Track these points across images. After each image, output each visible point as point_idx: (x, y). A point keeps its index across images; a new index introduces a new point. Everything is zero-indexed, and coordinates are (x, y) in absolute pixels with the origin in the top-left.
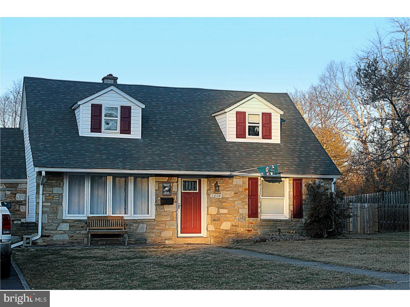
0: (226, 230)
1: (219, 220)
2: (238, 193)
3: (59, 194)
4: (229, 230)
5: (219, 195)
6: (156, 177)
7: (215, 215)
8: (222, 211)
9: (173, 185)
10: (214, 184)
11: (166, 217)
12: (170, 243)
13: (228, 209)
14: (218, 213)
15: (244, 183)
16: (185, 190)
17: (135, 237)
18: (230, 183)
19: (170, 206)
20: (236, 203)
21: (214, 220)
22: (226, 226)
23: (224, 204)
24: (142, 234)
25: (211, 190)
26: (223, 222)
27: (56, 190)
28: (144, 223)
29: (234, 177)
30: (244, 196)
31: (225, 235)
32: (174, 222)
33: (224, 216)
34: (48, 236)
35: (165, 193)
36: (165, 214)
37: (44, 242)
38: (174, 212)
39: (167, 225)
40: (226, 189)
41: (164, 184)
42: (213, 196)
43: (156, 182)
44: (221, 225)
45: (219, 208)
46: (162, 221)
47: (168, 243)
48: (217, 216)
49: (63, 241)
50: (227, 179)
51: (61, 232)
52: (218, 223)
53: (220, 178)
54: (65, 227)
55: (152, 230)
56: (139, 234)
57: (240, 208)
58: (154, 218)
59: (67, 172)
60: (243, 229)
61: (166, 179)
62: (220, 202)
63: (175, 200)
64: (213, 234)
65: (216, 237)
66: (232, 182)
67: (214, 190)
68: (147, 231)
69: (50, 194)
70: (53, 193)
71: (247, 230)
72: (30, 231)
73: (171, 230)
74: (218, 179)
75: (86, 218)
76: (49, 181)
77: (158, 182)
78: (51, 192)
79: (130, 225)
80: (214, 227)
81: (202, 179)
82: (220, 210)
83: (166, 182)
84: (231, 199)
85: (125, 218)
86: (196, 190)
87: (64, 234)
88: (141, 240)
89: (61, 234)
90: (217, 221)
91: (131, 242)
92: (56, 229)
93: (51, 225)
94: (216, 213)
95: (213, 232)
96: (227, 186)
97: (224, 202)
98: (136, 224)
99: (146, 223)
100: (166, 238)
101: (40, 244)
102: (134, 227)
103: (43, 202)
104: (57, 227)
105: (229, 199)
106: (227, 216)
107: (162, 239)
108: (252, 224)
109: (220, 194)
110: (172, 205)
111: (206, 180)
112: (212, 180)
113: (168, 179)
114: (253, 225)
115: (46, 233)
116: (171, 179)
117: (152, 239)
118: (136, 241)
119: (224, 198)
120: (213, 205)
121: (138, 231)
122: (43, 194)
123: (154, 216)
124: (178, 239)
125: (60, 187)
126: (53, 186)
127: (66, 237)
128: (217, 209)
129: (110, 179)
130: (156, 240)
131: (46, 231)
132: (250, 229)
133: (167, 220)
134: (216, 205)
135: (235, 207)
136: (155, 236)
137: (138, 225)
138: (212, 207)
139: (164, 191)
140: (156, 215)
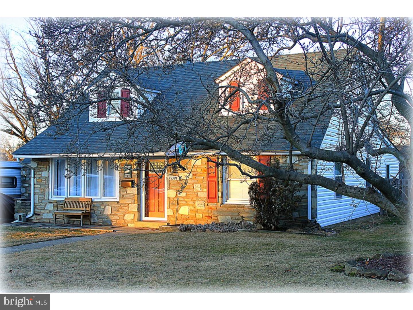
0: (185, 216)
1: (177, 203)
2: (196, 175)
3: (46, 177)
4: (187, 215)
5: (176, 177)
7: (173, 199)
8: (181, 194)
9: (133, 167)
11: (128, 200)
12: (132, 226)
13: (186, 192)
14: (177, 197)
15: (202, 164)
16: (152, 172)
17: (103, 219)
18: (188, 163)
19: (131, 188)
20: (195, 186)
21: (173, 204)
22: (184, 210)
24: (107, 216)
25: (169, 171)
26: (182, 206)
27: (44, 174)
30: (202, 178)
31: (183, 220)
32: (135, 204)
33: (183, 199)
34: (39, 215)
35: (126, 176)
36: (127, 196)
37: (37, 219)
38: (135, 194)
39: (129, 207)
41: (126, 167)
42: (170, 178)
44: (179, 210)
46: (124, 204)
47: (130, 226)
48: (175, 199)
49: (49, 219)
51: (47, 211)
52: (176, 207)
54: (50, 207)
55: (116, 212)
56: (105, 216)
57: (198, 191)
58: (118, 200)
59: (52, 158)
60: (202, 215)
61: (127, 161)
62: (179, 184)
64: (172, 219)
66: (190, 162)
67: (171, 172)
68: (112, 213)
69: (39, 178)
70: (41, 177)
71: (207, 216)
72: (27, 210)
73: (133, 213)
75: (64, 200)
76: (39, 166)
77: (121, 164)
78: (40, 176)
79: (98, 207)
80: (172, 211)
82: (179, 193)
83: (127, 164)
84: (190, 182)
85: (96, 200)
87: (50, 213)
88: (108, 222)
89: (48, 213)
90: (175, 204)
91: (100, 223)
92: (44, 209)
93: (41, 205)
94: (174, 196)
95: (172, 216)
97: (182, 185)
98: (103, 206)
99: (111, 205)
100: (129, 221)
101: (34, 221)
102: (102, 209)
103: (34, 185)
104: (45, 206)
105: (188, 181)
106: (185, 200)
107: (125, 221)
108: (212, 209)
112: (171, 161)
113: (129, 161)
114: (212, 210)
115: (37, 211)
117: (116, 221)
118: (104, 222)
119: (182, 180)
120: (172, 188)
121: (105, 213)
122: (34, 177)
124: (138, 222)
125: (46, 171)
126: (41, 170)
127: (51, 216)
128: (176, 192)
130: (120, 222)
131: (38, 210)
132: (210, 215)
133: (129, 202)
134: (175, 188)
135: (193, 190)
136: (118, 218)
137: (105, 207)
138: (170, 190)
139: (125, 174)
140: (120, 198)
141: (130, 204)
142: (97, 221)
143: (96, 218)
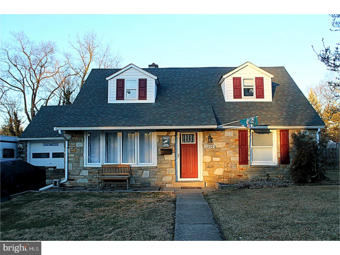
0: (219, 176)
1: (213, 167)
2: (230, 144)
3: (81, 147)
4: (222, 175)
5: (211, 145)
6: (158, 132)
7: (209, 163)
8: (215, 159)
9: (171, 139)
10: (207, 137)
11: (166, 165)
12: (170, 186)
13: (220, 157)
14: (212, 161)
15: (234, 135)
16: (184, 142)
17: (141, 181)
18: (222, 135)
19: (169, 156)
20: (228, 152)
21: (208, 167)
22: (219, 172)
23: (217, 153)
24: (146, 179)
25: (205, 141)
26: (217, 168)
27: (78, 145)
28: (148, 170)
29: (226, 130)
30: (235, 146)
31: (218, 179)
32: (173, 169)
33: (218, 163)
34: (73, 180)
35: (165, 145)
36: (165, 162)
37: (70, 184)
38: (173, 160)
39: (167, 171)
40: (219, 140)
41: (164, 138)
42: (207, 147)
43: (157, 136)
44: (214, 171)
45: (212, 157)
46: (163, 168)
47: (168, 186)
48: (211, 163)
49: (84, 184)
50: (219, 131)
51: (82, 177)
52: (212, 169)
53: (213, 131)
54: (85, 173)
55: (154, 175)
56: (143, 179)
57: (231, 156)
58: (156, 166)
59: (86, 131)
60: (235, 175)
61: (165, 133)
62: (214, 151)
63: (173, 151)
64: (208, 179)
65: (210, 181)
66: (224, 134)
67: (207, 142)
68: (150, 177)
69: (73, 148)
70: (75, 147)
71: (238, 175)
72: (60, 176)
73: (171, 176)
74: (211, 132)
75: (101, 166)
76: (73, 138)
77: (159, 136)
78: (74, 146)
79: (136, 171)
80: (208, 173)
81: (198, 132)
82: (213, 158)
83: (165, 136)
84: (223, 149)
85: (132, 166)
86: (194, 142)
87: (84, 178)
88: (146, 184)
89: (83, 178)
90: (211, 167)
91: (137, 185)
92: (79, 175)
93: (75, 171)
94: (210, 161)
95: (208, 177)
96: (220, 138)
97: (217, 152)
98: (141, 171)
99: (149, 170)
100: (167, 182)
101: (68, 186)
102: (140, 174)
103: (68, 154)
104: (80, 173)
105: (221, 149)
106: (220, 163)
107: (163, 183)
108: (243, 169)
109: (213, 145)
110: (171, 155)
111: (201, 133)
112: (206, 133)
113: (167, 133)
114: (243, 171)
115: (71, 177)
116: (169, 133)
117: (154, 183)
118: (141, 184)
119: (217, 148)
120: (207, 154)
121: (143, 176)
122: (68, 148)
123: (156, 164)
124: (176, 183)
125: (81, 142)
126: (75, 141)
127: (86, 181)
128: (211, 158)
129: (120, 135)
130: (158, 183)
131: (71, 176)
132: (241, 174)
133: (167, 167)
134: (210, 154)
135: (227, 156)
136: (157, 180)
137: (143, 172)
138: (206, 156)
139: (163, 144)
140: (158, 163)
141: (168, 168)
142: (135, 183)
143: (134, 181)
